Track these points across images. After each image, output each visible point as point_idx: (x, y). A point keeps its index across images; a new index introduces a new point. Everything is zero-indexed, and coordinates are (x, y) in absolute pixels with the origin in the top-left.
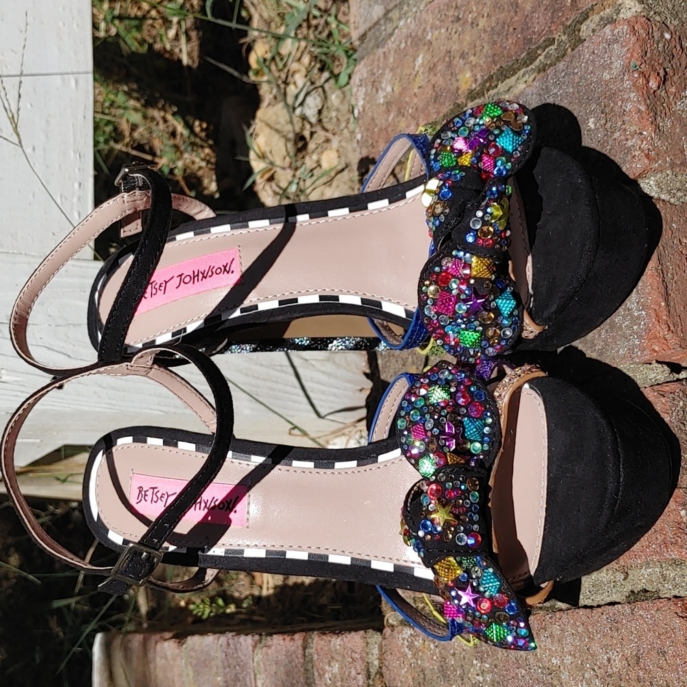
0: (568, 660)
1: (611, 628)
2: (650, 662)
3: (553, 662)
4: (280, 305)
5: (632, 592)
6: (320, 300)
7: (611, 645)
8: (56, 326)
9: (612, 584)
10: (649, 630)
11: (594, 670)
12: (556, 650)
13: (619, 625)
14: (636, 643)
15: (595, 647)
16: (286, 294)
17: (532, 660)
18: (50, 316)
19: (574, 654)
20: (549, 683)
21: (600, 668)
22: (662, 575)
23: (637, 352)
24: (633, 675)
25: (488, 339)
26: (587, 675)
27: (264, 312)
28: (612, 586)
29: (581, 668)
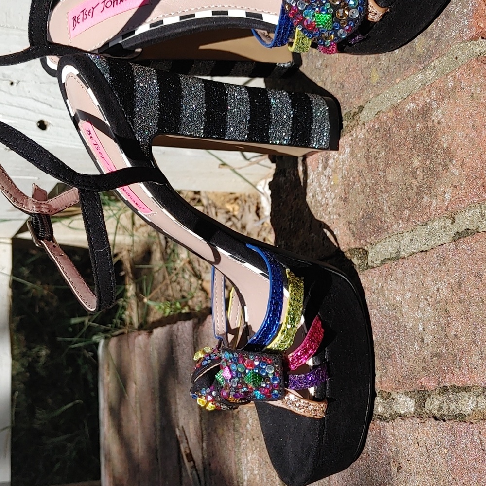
0: (408, 295)
1: (440, 264)
2: (468, 286)
3: (397, 299)
4: (180, 20)
5: (458, 232)
6: (213, 15)
7: (439, 278)
8: (41, 83)
9: (443, 229)
10: (469, 259)
11: (427, 300)
12: (399, 289)
13: (446, 260)
14: (459, 271)
15: (428, 281)
16: (186, 11)
17: (381, 301)
18: (36, 75)
19: (412, 290)
20: (394, 317)
21: (431, 297)
22: (481, 215)
23: (466, 31)
24: (456, 299)
25: (338, 21)
26: (421, 305)
27: (168, 26)
28: (442, 231)
29: (417, 300)
